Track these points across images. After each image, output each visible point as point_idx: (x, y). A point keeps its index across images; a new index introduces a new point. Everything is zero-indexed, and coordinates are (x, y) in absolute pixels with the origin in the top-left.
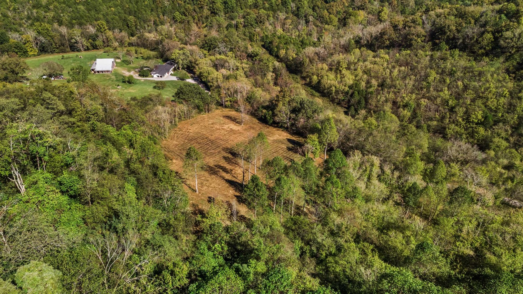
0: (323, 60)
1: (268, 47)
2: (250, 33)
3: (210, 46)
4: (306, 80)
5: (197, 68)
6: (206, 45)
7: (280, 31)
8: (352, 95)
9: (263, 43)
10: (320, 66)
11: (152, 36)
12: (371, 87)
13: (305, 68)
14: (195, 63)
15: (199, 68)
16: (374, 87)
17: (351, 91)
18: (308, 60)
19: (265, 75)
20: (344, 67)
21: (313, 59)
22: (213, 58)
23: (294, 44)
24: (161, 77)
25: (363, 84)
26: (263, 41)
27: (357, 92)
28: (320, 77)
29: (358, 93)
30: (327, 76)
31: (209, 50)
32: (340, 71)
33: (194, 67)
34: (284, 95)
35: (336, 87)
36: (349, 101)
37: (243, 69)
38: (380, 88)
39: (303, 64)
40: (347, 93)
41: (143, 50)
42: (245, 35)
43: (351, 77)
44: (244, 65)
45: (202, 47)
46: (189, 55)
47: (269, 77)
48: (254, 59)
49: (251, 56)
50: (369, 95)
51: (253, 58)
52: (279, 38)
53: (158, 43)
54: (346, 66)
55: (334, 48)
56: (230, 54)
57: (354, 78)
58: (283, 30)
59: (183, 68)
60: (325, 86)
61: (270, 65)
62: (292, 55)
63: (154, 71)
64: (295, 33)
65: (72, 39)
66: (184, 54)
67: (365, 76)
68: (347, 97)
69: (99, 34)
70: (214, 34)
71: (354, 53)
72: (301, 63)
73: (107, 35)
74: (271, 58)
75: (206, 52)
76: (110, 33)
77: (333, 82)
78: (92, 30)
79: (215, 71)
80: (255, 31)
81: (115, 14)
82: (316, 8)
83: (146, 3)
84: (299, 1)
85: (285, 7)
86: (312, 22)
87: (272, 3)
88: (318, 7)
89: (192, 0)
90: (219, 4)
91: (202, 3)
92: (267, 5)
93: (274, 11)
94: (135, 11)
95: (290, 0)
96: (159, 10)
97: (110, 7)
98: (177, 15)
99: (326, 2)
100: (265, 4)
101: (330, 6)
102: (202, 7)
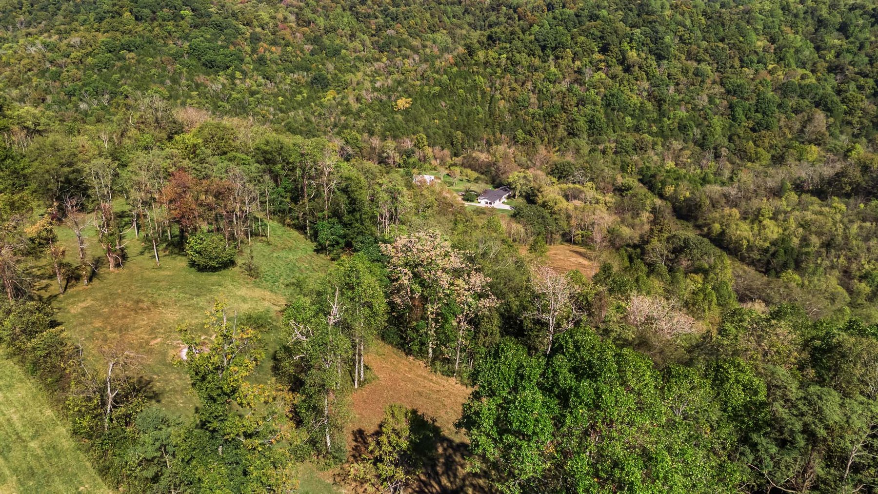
0: (733, 203)
1: (649, 181)
2: (622, 161)
3: (562, 173)
4: (702, 230)
5: (540, 197)
6: (556, 171)
7: (670, 164)
8: (774, 255)
9: (641, 177)
10: (727, 211)
11: (483, 157)
12: (808, 245)
13: (702, 212)
14: (538, 190)
15: (543, 196)
16: (814, 246)
17: (773, 249)
18: (708, 202)
19: (638, 214)
20: (767, 216)
21: (718, 202)
22: (564, 186)
23: (690, 181)
24: (490, 203)
25: (795, 242)
26: (641, 174)
27: (782, 251)
28: (726, 225)
29: (785, 252)
30: (737, 225)
31: (559, 178)
32: (760, 222)
33: (536, 195)
34: (662, 229)
35: (748, 241)
36: (768, 262)
37: (605, 204)
38: (823, 250)
39: (700, 206)
40: (766, 250)
41: (469, 171)
42: (614, 164)
43: (776, 229)
44: (608, 199)
45: (551, 173)
46: (532, 179)
47: (644, 219)
48: (624, 194)
49: (620, 190)
50: (804, 256)
51: (623, 192)
52: (667, 172)
53: (489, 165)
54: (771, 215)
55: (755, 191)
56: (590, 184)
57: (781, 231)
58: (676, 165)
59: (521, 195)
60: (731, 238)
61: (648, 202)
62: (685, 193)
63: (483, 196)
64: (695, 170)
65: (383, 152)
66: (525, 177)
67: (801, 230)
68: (765, 256)
69: (416, 150)
70: (569, 158)
71: (786, 199)
72: (696, 204)
73: (426, 151)
74: (649, 194)
75: (554, 180)
76: (429, 150)
77: (745, 234)
78: (408, 144)
79: (564, 200)
80: (631, 159)
81: (438, 128)
82: (735, 138)
83: (480, 116)
84: (707, 126)
85: (684, 134)
86: (725, 156)
87: (663, 127)
88: (739, 137)
89: (544, 116)
90: (582, 123)
91: (558, 120)
92: (654, 129)
93: (665, 138)
94: (465, 126)
95: (693, 124)
96: (497, 126)
97: (434, 119)
98: (520, 133)
99: (753, 130)
100: (651, 127)
101: (760, 136)
102: (556, 126)
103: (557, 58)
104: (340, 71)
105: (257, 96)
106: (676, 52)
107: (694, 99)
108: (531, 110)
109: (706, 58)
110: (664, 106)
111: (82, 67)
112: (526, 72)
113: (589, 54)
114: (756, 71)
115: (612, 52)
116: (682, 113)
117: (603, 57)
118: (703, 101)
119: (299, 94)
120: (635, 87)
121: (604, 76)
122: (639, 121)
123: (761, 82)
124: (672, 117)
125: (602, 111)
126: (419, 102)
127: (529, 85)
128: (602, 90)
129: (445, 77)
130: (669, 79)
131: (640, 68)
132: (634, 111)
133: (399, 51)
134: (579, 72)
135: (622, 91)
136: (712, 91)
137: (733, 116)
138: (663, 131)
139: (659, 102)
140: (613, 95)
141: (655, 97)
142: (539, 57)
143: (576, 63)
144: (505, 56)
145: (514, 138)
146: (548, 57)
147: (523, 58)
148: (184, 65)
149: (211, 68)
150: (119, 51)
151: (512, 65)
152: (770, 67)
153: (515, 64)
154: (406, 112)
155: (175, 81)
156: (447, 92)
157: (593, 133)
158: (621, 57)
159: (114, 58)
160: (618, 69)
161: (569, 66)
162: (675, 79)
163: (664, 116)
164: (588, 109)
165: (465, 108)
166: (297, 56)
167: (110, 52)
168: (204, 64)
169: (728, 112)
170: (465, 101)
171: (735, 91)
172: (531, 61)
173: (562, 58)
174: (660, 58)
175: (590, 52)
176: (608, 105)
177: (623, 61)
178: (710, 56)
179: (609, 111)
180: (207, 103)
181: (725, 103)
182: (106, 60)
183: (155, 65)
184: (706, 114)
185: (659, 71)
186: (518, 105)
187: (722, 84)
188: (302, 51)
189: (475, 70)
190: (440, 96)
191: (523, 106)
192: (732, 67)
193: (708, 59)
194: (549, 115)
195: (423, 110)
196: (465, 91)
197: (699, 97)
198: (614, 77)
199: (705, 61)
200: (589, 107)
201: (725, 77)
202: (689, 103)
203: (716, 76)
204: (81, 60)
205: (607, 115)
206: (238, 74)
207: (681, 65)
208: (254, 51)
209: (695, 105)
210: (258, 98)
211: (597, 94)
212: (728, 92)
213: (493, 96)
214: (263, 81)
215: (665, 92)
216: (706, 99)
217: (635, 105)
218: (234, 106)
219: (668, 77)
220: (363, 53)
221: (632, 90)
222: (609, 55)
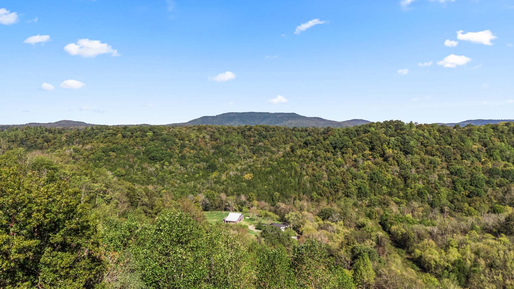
1: (384, 224)
2: (370, 211)
3: (325, 215)
6: (322, 214)
9: (380, 221)
10: (426, 241)
12: (476, 266)
13: (411, 242)
17: (452, 268)
18: (416, 236)
19: (364, 241)
20: (455, 246)
22: (321, 222)
25: (469, 263)
26: (380, 219)
31: (323, 218)
35: (435, 262)
41: (270, 213)
42: (365, 213)
45: (319, 215)
46: (300, 217)
47: (368, 244)
49: (359, 227)
51: (361, 228)
54: (457, 245)
60: (425, 260)
61: (373, 234)
62: (403, 230)
66: (296, 215)
67: (473, 255)
72: (406, 237)
74: (375, 229)
75: (319, 219)
77: (434, 256)
78: (244, 199)
80: (375, 209)
81: (266, 191)
82: (455, 201)
83: (292, 184)
84: (437, 193)
85: (421, 198)
86: (447, 212)
87: (407, 193)
88: (458, 200)
89: (330, 185)
90: (353, 189)
91: (338, 187)
92: (401, 194)
93: (409, 200)
94: (282, 190)
95: (427, 192)
96: (301, 190)
97: (265, 185)
98: (314, 194)
99: (469, 196)
100: (399, 193)
101: (473, 200)
102: (338, 191)
103: (343, 153)
104: (226, 163)
105: (173, 174)
106: (418, 150)
107: (428, 177)
108: (323, 181)
109: (437, 153)
110: (408, 181)
111: (87, 159)
112: (323, 160)
113: (362, 151)
114: (473, 162)
115: (376, 150)
116: (420, 185)
117: (370, 153)
118: (434, 177)
119: (197, 173)
120: (390, 170)
121: (370, 163)
122: (391, 189)
123: (474, 168)
124: (413, 187)
125: (367, 183)
126: (257, 176)
127: (324, 167)
128: (368, 170)
129: (276, 163)
130: (412, 165)
131: (393, 159)
132: (388, 183)
133: (264, 153)
134: (355, 161)
135: (380, 172)
136: (441, 172)
137: (455, 187)
138: (407, 196)
139: (405, 178)
140: (374, 174)
141: (402, 176)
142: (332, 152)
143: (354, 156)
144: (311, 152)
145: (311, 197)
146: (337, 152)
147: (322, 153)
148: (139, 159)
149: (153, 160)
150: (108, 152)
151: (315, 157)
152: (483, 160)
153: (316, 156)
154: (248, 182)
155: (131, 166)
156: (275, 171)
157: (360, 195)
158: (382, 153)
159: (104, 155)
160: (380, 160)
161: (350, 158)
162: (416, 165)
163: (408, 187)
164: (358, 181)
165: (284, 180)
166: (205, 155)
167: (104, 152)
168: (150, 158)
169: (452, 185)
170: (284, 176)
171: (456, 173)
172: (326, 155)
173: (346, 153)
174: (406, 153)
175: (363, 150)
176: (372, 179)
177: (383, 155)
178: (440, 153)
179: (372, 183)
180: (144, 177)
181: (450, 179)
182: (100, 156)
183: (124, 159)
184: (436, 186)
185: (406, 161)
186: (315, 178)
187: (448, 168)
188: (209, 153)
189: (293, 159)
190: (270, 173)
191: (319, 179)
192: (455, 159)
193: (438, 154)
194: (333, 184)
195: (259, 181)
196: (285, 170)
197: (432, 176)
198: (376, 164)
199: (437, 155)
200: (359, 180)
201: (450, 165)
202: (425, 179)
203: (444, 164)
204: (87, 157)
205: (370, 186)
206: (167, 163)
207: (420, 157)
208: (180, 152)
209: (429, 181)
210: (172, 176)
211: (365, 173)
212: (452, 173)
213: (301, 173)
214: (179, 167)
215: (409, 172)
216: (437, 177)
217: (389, 179)
218: (158, 179)
219: (411, 164)
220: (244, 154)
221: (387, 171)
222: (374, 152)
